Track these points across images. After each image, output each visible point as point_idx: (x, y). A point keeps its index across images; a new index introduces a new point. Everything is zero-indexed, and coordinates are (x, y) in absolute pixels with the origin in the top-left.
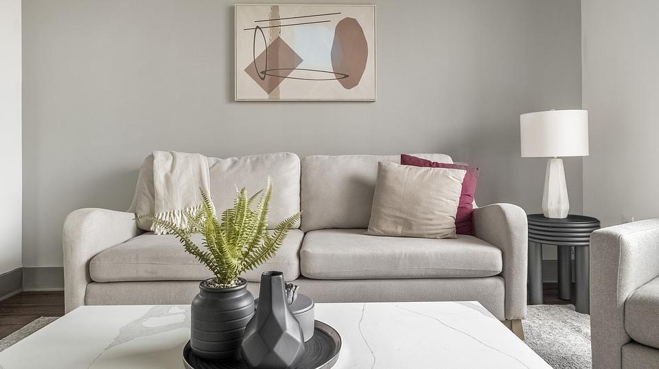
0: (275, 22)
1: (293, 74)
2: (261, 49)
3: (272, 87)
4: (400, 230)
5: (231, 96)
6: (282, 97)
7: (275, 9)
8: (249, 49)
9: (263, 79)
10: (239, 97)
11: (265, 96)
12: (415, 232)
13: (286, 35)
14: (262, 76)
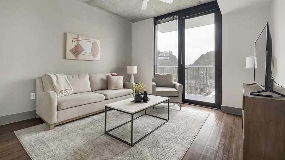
0: (78, 39)
1: (82, 53)
2: (74, 46)
3: (76, 56)
4: (115, 88)
5: (65, 57)
6: (79, 58)
7: (78, 36)
8: (70, 45)
9: (74, 54)
10: (67, 58)
11: (75, 58)
12: (118, 88)
13: (80, 43)
14: (74, 53)
